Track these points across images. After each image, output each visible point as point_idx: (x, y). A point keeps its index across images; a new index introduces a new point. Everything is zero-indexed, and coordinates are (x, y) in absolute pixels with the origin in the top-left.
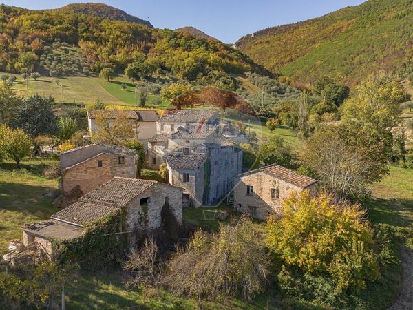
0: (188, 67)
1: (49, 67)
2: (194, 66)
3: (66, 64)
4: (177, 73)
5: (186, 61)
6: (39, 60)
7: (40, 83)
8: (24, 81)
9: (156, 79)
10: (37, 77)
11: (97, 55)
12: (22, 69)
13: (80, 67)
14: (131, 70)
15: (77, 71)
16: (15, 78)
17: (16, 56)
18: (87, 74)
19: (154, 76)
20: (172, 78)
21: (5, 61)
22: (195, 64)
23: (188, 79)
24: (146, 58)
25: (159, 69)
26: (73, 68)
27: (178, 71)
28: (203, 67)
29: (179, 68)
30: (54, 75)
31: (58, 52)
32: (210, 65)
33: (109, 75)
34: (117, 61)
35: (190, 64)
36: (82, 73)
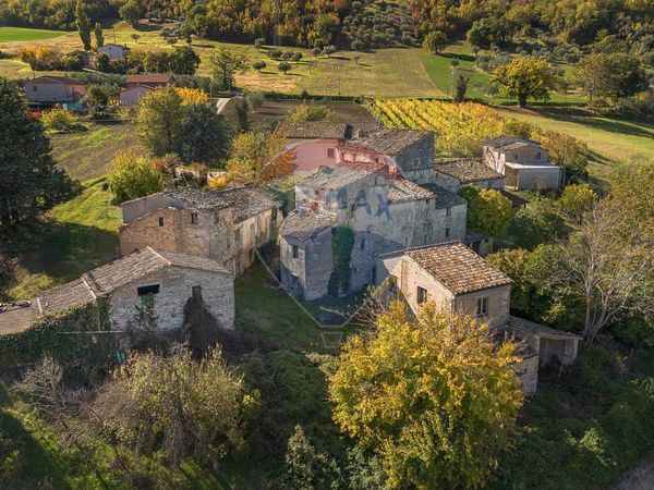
0: (582, 20)
1: (353, 35)
2: (593, 17)
3: (379, 29)
4: (558, 32)
5: (579, 8)
6: (341, 25)
7: (333, 61)
8: (313, 58)
9: (518, 45)
10: (332, 52)
11: (428, 10)
12: (317, 40)
13: (398, 32)
14: (477, 32)
15: (393, 39)
16: (301, 56)
17: (311, 21)
18: (408, 44)
19: (515, 39)
20: (546, 42)
21: (296, 29)
22: (596, 13)
23: (577, 42)
24: (508, 8)
25: (526, 27)
26: (389, 34)
27: (562, 29)
28: (612, 16)
29: (564, 23)
30: (358, 48)
31: (371, 10)
32: (627, 12)
33: (439, 44)
34: (459, 18)
35: (586, 14)
36: (401, 41)
